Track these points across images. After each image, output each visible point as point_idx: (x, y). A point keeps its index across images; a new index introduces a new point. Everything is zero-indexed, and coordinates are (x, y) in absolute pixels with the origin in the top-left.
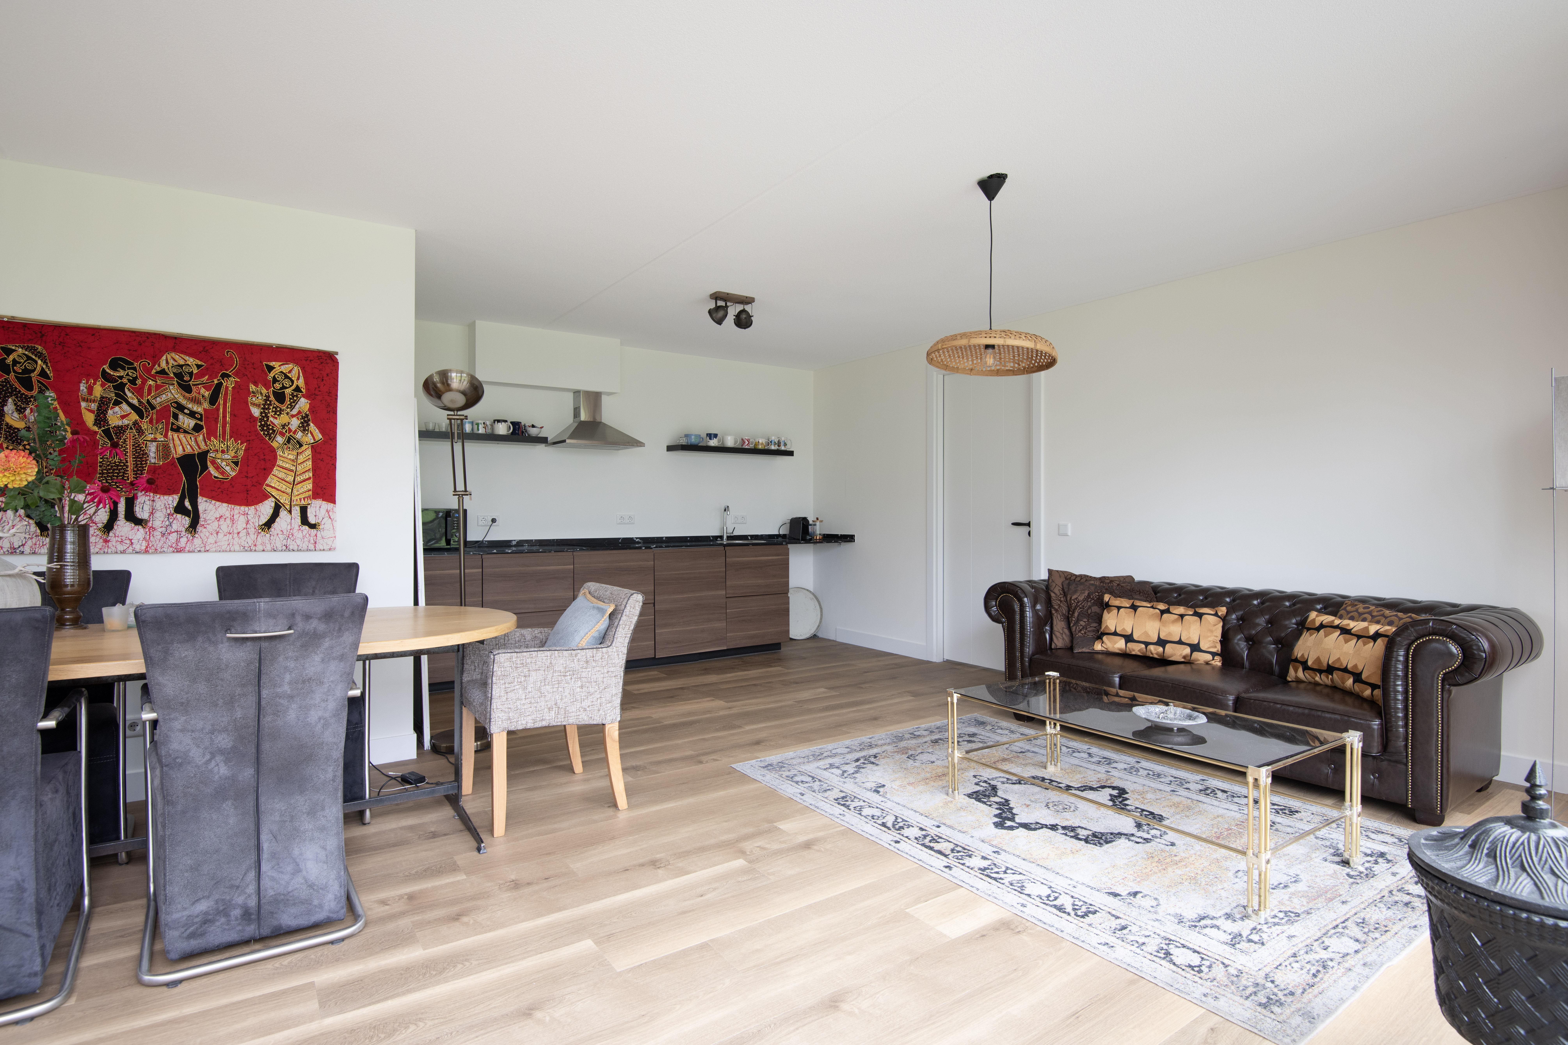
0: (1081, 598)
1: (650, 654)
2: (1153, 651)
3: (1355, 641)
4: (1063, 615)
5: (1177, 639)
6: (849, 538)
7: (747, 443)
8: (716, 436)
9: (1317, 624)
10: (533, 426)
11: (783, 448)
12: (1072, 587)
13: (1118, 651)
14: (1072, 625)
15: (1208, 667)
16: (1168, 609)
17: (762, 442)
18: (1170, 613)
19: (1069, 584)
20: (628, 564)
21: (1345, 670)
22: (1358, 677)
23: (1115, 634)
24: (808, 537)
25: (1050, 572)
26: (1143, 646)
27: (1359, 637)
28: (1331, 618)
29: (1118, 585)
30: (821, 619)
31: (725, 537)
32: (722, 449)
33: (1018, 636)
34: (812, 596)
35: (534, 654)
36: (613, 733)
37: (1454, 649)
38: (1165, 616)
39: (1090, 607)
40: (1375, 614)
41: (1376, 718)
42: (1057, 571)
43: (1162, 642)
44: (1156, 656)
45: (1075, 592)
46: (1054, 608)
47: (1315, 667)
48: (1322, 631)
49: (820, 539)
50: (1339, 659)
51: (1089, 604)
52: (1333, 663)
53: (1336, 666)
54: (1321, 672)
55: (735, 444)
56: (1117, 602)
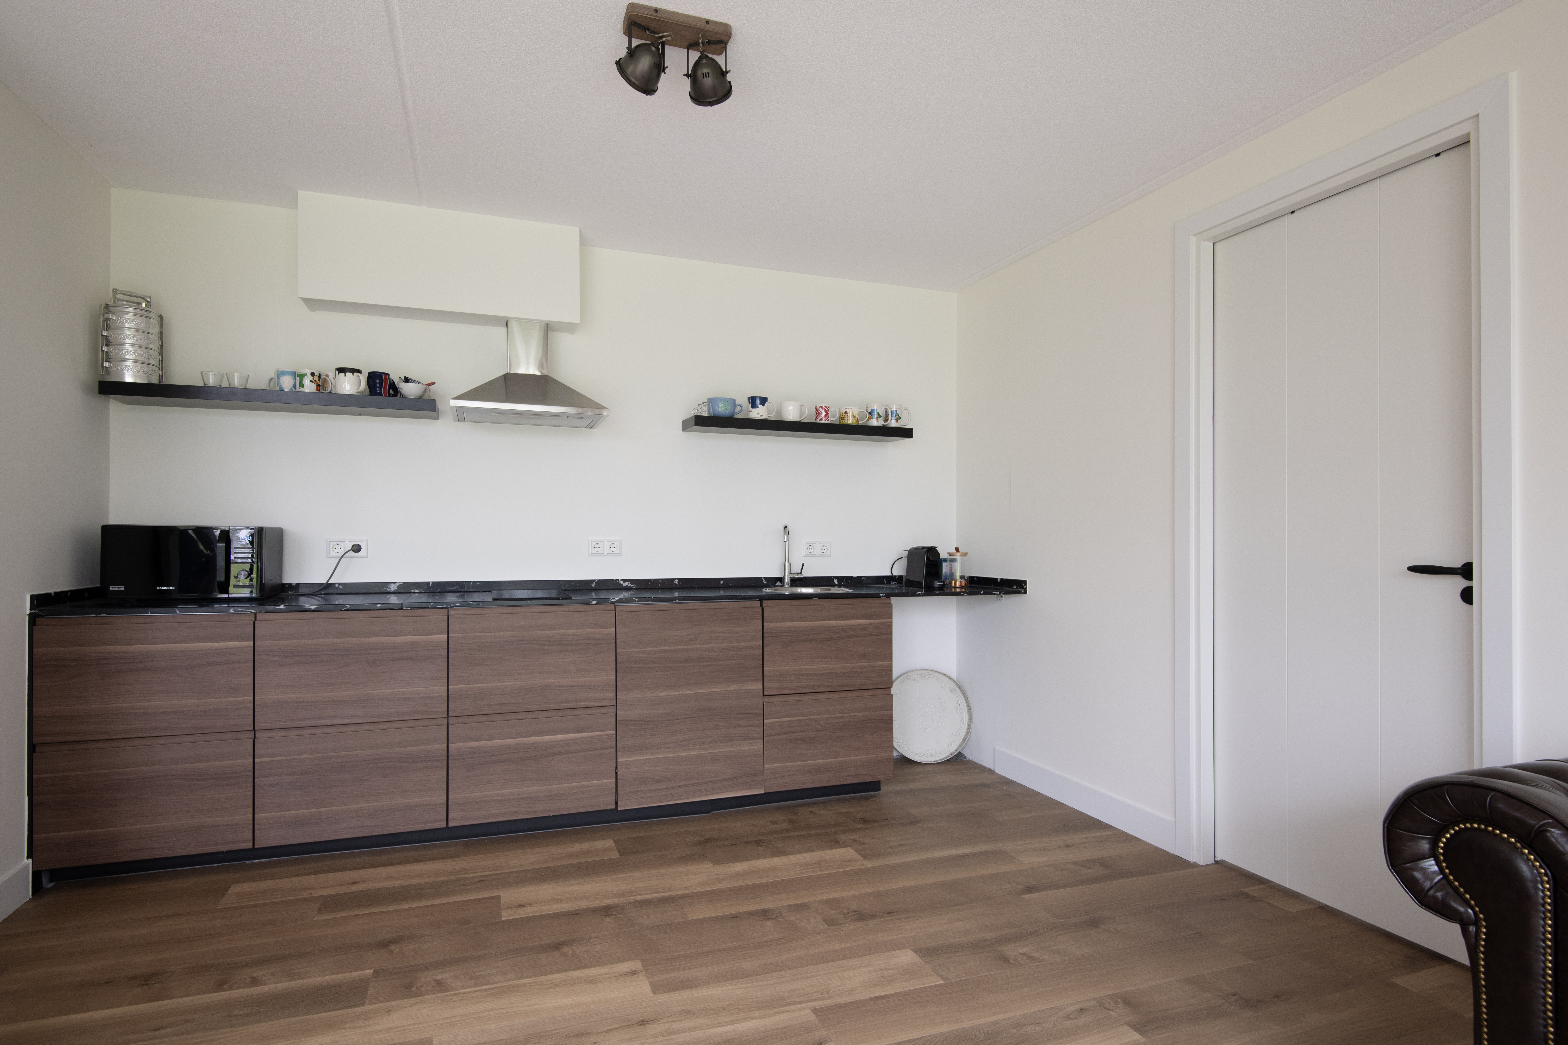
1: (607, 803)
6: (1016, 587)
7: (824, 413)
8: (764, 400)
10: (407, 380)
11: (893, 423)
17: (853, 415)
20: (563, 632)
24: (937, 584)
30: (969, 726)
31: (787, 580)
32: (777, 425)
34: (953, 686)
49: (961, 587)
55: (801, 416)
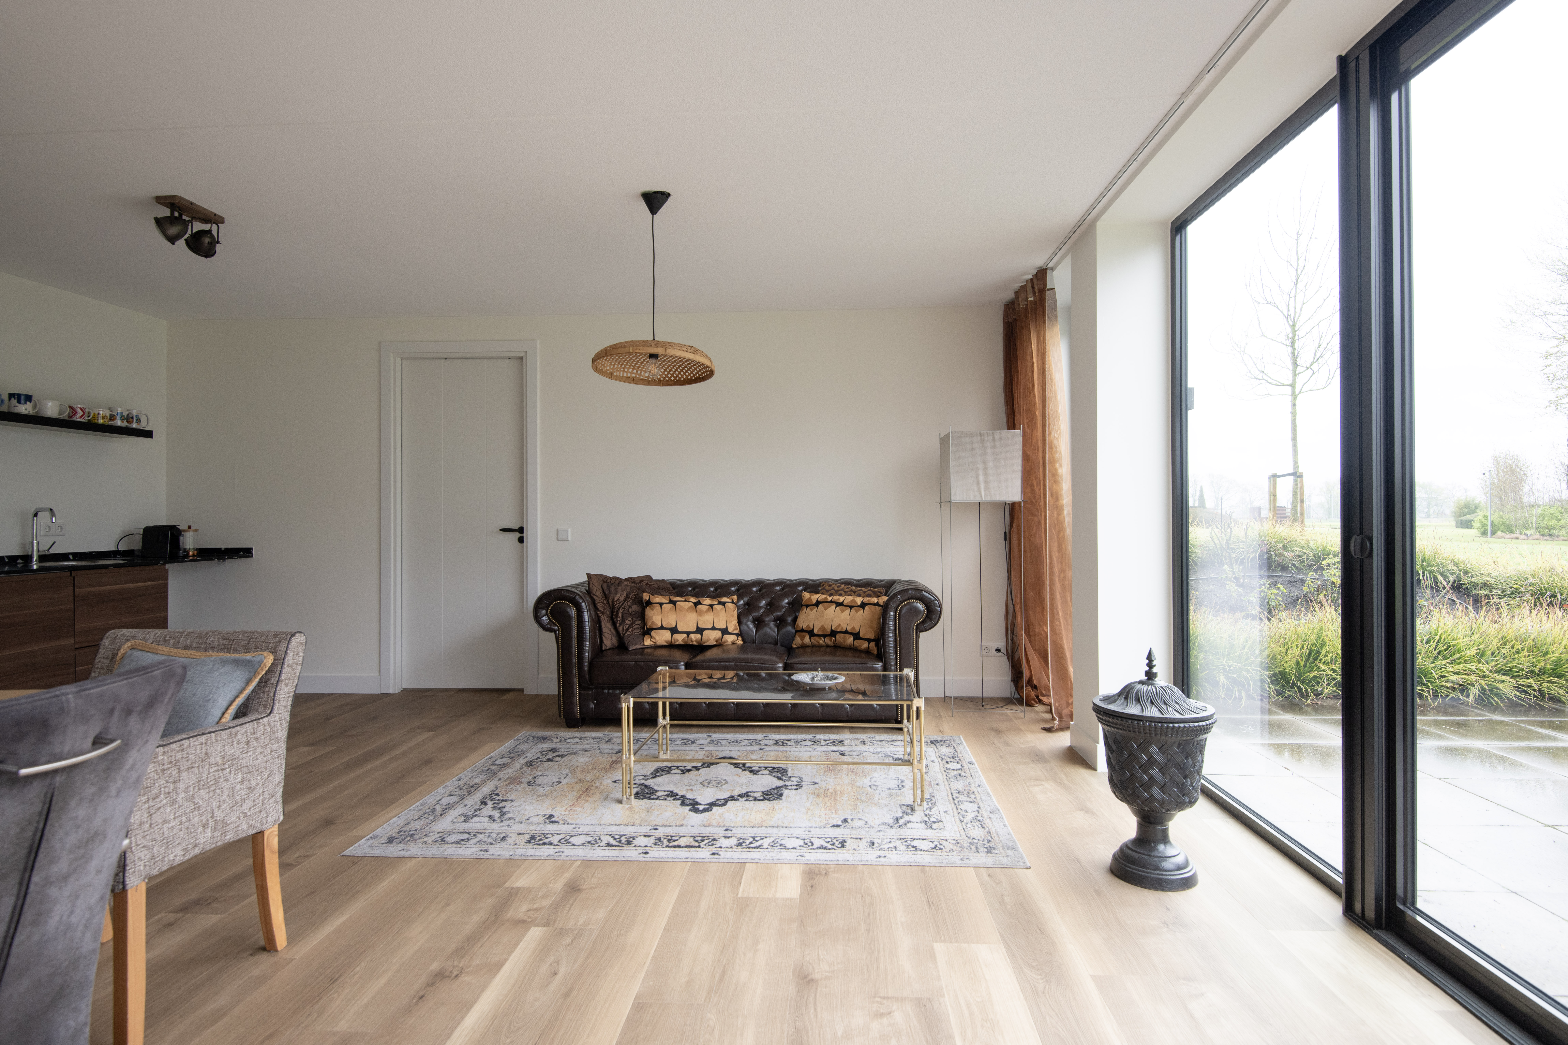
0: (622, 599)
2: (694, 639)
3: (849, 610)
4: (608, 617)
5: (711, 626)
6: (247, 553)
7: (80, 413)
8: (29, 398)
9: (814, 602)
11: (134, 425)
12: (613, 589)
13: (665, 644)
14: (618, 625)
15: (734, 646)
16: (699, 601)
17: (102, 415)
18: (701, 604)
19: (608, 587)
21: (846, 632)
22: (856, 636)
23: (662, 628)
24: (182, 553)
25: (589, 575)
26: (685, 635)
27: (851, 607)
28: (823, 596)
29: (647, 584)
31: (35, 557)
32: (38, 420)
33: (575, 642)
35: (186, 743)
36: (272, 841)
37: (920, 606)
38: (699, 607)
39: (630, 607)
40: (846, 590)
41: (879, 661)
42: (595, 575)
43: (700, 631)
44: (695, 643)
45: (616, 593)
46: (600, 611)
47: (820, 633)
48: (820, 606)
49: (194, 555)
50: (840, 625)
51: (629, 603)
52: (836, 628)
53: (839, 630)
54: (824, 636)
55: (60, 414)
56: (658, 599)
